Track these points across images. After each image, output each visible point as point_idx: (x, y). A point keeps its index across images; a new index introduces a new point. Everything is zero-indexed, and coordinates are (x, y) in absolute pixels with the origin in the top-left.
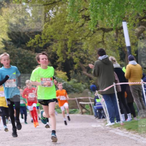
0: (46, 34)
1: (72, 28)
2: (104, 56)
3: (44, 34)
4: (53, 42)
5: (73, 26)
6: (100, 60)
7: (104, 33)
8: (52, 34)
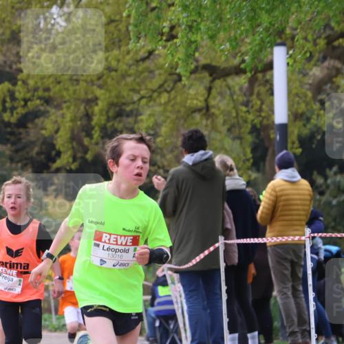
0: (31, 83)
1: (114, 64)
2: (201, 152)
3: (25, 82)
4: (49, 108)
5: (120, 57)
6: (187, 165)
7: (213, 81)
8: (49, 82)
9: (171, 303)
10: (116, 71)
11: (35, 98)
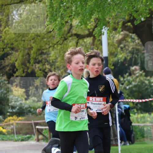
7: (78, 40)
8: (13, 41)
10: (40, 36)
11: (7, 47)
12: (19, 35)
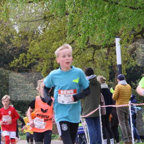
3: (30, 53)
4: (38, 62)
7: (95, 51)
8: (38, 53)
9: (83, 129)
11: (33, 58)
12: (44, 48)
